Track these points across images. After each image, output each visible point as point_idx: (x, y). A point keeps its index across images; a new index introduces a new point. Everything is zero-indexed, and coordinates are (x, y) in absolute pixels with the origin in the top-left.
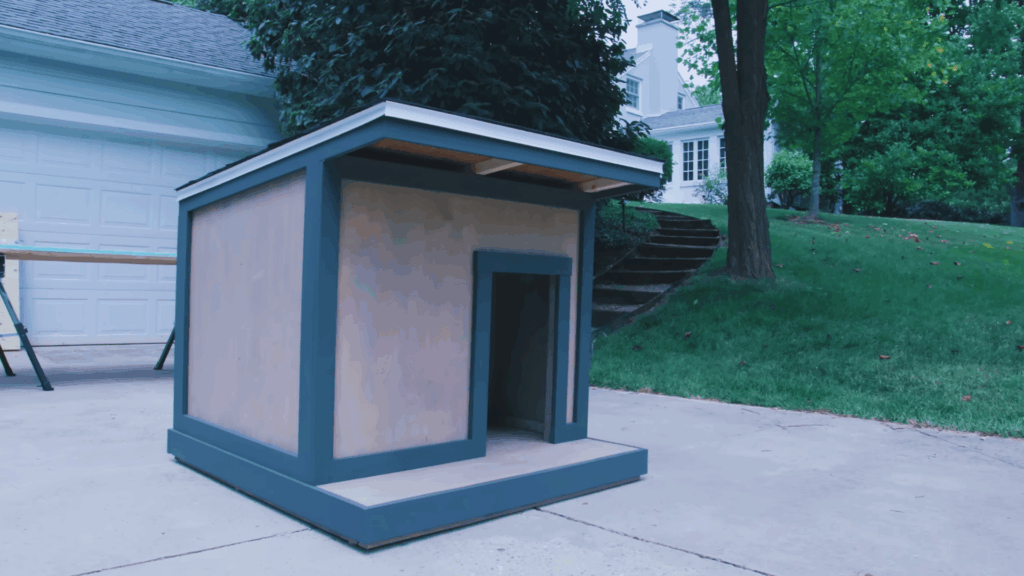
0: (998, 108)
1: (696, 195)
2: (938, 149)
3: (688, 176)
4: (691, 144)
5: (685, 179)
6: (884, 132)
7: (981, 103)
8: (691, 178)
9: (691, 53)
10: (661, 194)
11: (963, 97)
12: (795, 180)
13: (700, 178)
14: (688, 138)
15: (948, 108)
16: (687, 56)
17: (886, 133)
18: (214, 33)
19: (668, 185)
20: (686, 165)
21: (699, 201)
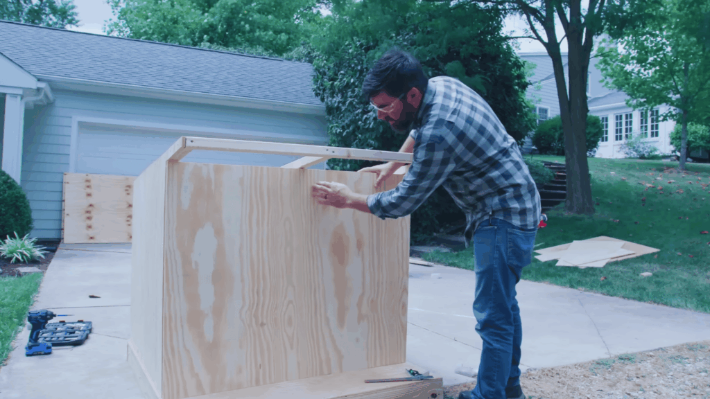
1: (621, 152)
4: (621, 116)
5: (617, 139)
8: (621, 139)
13: (626, 139)
14: (618, 112)
20: (617, 130)
21: (621, 155)
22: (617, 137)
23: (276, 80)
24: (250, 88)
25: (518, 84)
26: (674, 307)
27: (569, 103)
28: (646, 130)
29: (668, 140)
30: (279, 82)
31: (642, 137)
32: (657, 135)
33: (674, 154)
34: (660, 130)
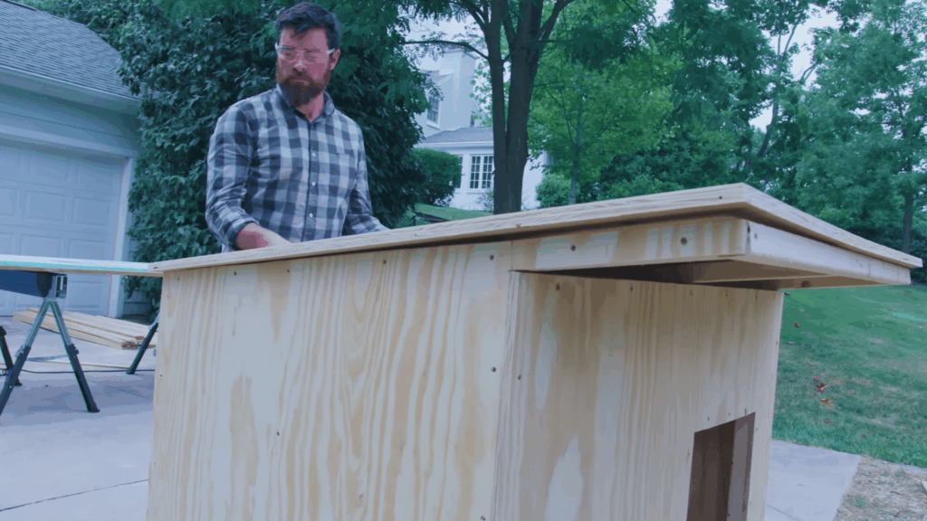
0: (716, 154)
1: (479, 203)
2: (670, 181)
3: (474, 185)
4: (479, 158)
5: (472, 187)
6: (632, 165)
7: (704, 148)
8: (477, 187)
9: (482, 90)
10: (450, 200)
11: (692, 142)
12: (559, 197)
13: (483, 187)
14: (477, 153)
15: (681, 149)
16: (479, 92)
17: (634, 165)
18: (78, 46)
19: (457, 190)
20: (472, 175)
22: (472, 183)
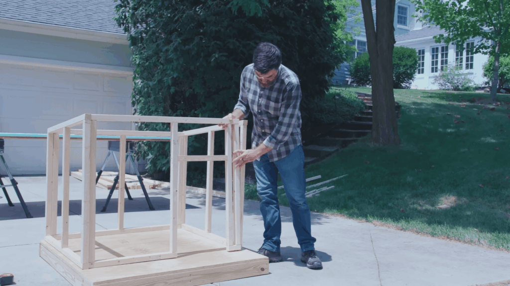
3: (434, 70)
4: (437, 49)
5: (433, 71)
8: (436, 72)
13: (442, 70)
14: (435, 45)
20: (433, 62)
21: (435, 87)
22: (433, 68)
23: (81, 7)
24: (49, 14)
25: (329, 16)
26: (467, 243)
27: (376, 35)
28: (461, 62)
29: (482, 72)
30: (84, 9)
31: (457, 69)
32: (472, 67)
33: (487, 85)
34: (475, 62)
